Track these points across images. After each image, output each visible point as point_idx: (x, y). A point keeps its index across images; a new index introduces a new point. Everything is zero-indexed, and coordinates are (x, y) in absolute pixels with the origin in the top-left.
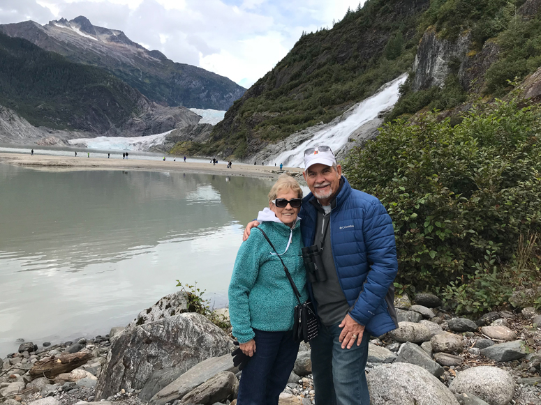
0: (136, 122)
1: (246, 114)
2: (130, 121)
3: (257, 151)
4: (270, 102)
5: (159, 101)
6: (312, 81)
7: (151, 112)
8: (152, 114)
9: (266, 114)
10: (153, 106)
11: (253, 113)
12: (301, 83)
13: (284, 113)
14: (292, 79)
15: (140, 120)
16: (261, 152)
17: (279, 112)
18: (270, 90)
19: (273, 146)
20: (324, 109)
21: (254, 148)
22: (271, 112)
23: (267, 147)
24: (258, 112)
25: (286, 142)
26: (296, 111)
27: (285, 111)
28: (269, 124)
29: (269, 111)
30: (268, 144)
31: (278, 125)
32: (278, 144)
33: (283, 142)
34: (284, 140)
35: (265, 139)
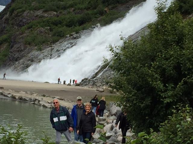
1: (16, 12)
9: (39, 13)
11: (24, 11)
13: (61, 13)
16: (21, 61)
19: (37, 53)
20: (106, 9)
21: (15, 55)
22: (46, 11)
23: (30, 55)
24: (30, 10)
25: (53, 49)
26: (74, 10)
27: (62, 11)
28: (38, 26)
29: (44, 9)
30: (32, 50)
31: (49, 28)
32: (43, 51)
33: (50, 48)
34: (51, 47)
35: (29, 44)
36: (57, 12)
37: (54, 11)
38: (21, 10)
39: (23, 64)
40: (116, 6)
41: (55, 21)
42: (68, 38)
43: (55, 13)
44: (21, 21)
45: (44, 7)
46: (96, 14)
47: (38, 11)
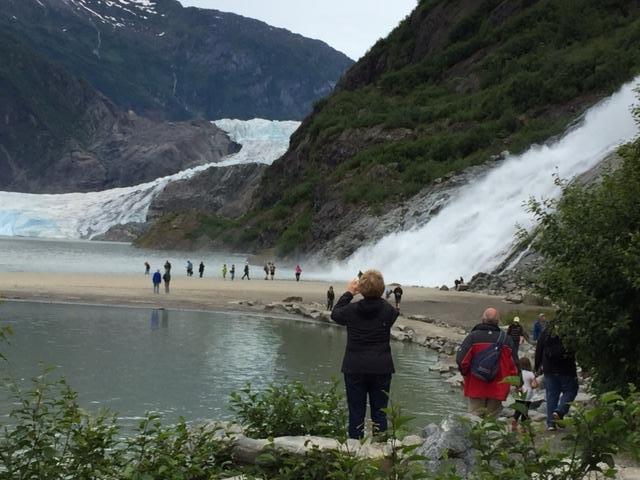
0: (81, 163)
1: (323, 134)
2: (65, 160)
3: (329, 236)
4: (392, 101)
5: (142, 107)
6: (506, 40)
7: (119, 137)
8: (122, 143)
9: (375, 133)
10: (125, 122)
11: (341, 130)
12: (477, 48)
13: (421, 130)
14: (455, 38)
15: (92, 160)
16: (338, 239)
17: (408, 126)
18: (398, 68)
19: (371, 221)
20: (522, 117)
21: (324, 226)
22: (388, 129)
23: (356, 225)
24: (355, 128)
25: (407, 210)
26: (450, 124)
27: (424, 125)
28: (371, 161)
29: (384, 125)
30: (360, 215)
31: (396, 164)
32: (385, 216)
33: (400, 208)
34: (402, 206)
35: (355, 202)
36: (413, 129)
37: (408, 128)
38: (335, 127)
39: (343, 246)
40: (546, 110)
41: (410, 149)
42: (438, 185)
43: (409, 131)
44: (335, 152)
45: (384, 118)
46: (499, 129)
47: (372, 130)
